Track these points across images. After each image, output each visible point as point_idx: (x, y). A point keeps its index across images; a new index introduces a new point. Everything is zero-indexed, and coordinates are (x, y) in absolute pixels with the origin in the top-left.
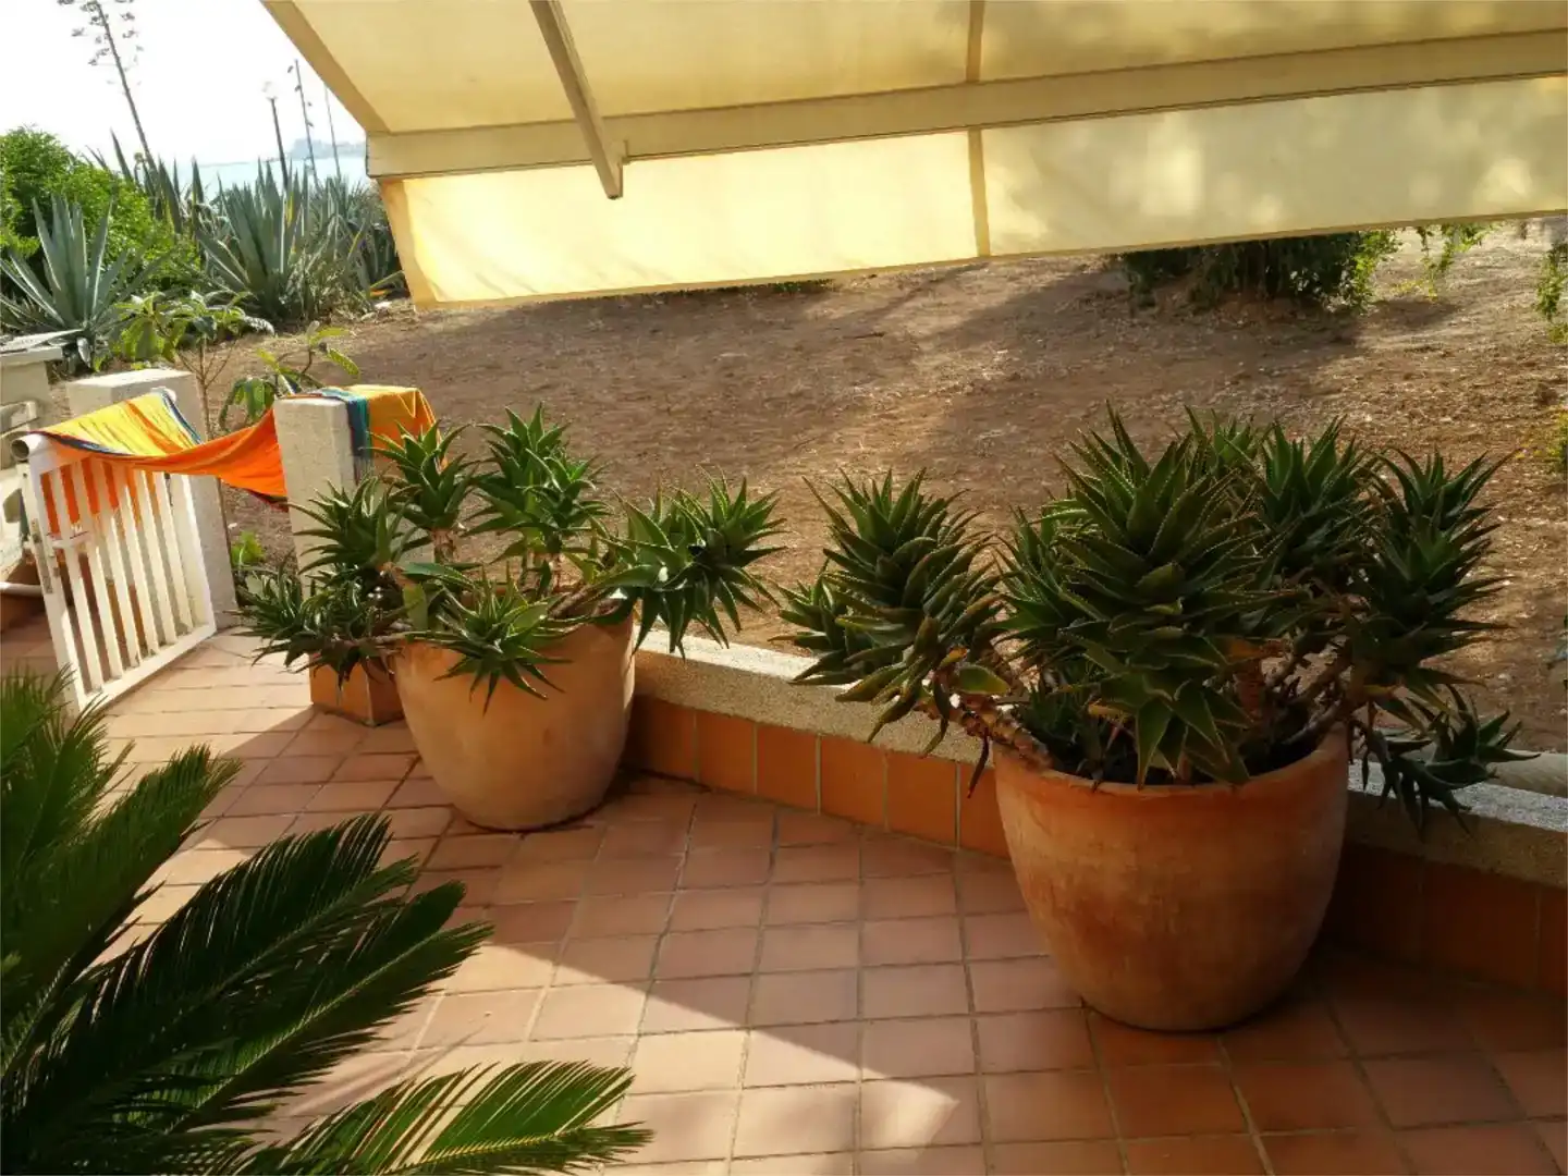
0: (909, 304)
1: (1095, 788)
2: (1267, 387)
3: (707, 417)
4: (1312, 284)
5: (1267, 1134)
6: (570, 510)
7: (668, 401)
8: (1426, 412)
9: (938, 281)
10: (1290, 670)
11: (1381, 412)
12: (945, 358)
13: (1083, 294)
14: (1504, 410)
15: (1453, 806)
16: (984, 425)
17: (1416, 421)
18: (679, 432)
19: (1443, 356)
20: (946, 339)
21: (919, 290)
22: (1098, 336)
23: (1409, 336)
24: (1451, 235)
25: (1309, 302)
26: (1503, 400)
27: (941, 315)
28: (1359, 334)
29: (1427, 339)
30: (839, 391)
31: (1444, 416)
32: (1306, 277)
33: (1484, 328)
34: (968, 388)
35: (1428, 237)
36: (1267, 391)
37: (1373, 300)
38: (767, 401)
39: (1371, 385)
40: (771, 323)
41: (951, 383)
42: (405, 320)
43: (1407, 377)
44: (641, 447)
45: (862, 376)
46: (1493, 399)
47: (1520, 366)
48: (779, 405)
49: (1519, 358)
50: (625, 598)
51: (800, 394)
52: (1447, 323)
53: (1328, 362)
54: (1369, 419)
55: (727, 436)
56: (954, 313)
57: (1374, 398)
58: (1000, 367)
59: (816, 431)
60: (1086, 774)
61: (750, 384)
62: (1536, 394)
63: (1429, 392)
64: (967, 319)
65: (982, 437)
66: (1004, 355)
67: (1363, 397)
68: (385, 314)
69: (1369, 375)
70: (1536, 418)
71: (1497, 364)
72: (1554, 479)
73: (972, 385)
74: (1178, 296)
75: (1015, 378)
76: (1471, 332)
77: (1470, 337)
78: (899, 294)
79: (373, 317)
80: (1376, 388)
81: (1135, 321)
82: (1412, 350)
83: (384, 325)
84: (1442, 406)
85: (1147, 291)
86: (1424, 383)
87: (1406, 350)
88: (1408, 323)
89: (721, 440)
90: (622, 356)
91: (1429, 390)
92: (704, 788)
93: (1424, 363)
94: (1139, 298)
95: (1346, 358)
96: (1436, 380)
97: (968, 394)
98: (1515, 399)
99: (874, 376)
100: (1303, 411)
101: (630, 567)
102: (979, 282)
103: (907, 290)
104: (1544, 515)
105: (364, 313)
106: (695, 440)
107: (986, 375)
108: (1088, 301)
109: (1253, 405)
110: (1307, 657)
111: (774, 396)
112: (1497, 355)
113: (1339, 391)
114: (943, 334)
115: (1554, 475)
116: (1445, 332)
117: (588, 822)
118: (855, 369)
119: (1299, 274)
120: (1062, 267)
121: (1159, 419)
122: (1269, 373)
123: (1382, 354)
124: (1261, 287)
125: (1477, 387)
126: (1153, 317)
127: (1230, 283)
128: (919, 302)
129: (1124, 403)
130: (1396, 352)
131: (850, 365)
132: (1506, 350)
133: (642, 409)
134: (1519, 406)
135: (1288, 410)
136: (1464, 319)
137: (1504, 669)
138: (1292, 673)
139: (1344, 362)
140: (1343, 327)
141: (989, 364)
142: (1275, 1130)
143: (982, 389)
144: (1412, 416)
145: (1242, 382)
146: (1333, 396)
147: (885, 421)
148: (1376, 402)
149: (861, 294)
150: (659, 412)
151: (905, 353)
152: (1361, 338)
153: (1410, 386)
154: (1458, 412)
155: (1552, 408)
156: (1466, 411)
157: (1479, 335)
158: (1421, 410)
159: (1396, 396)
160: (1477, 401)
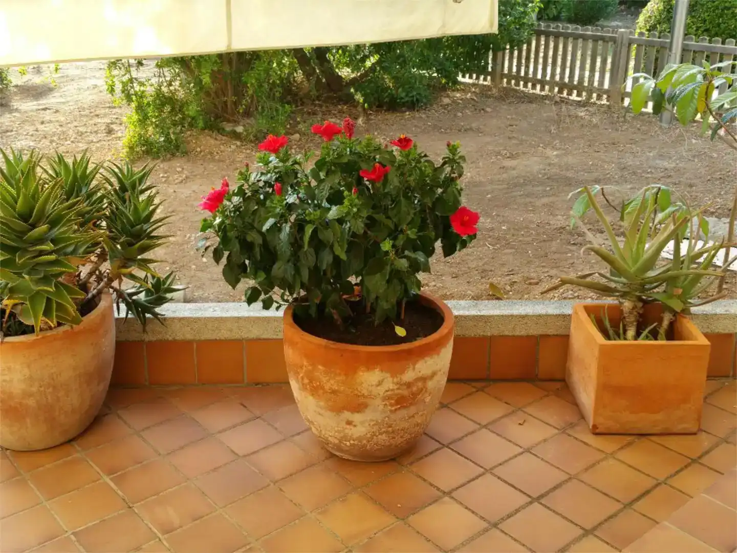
5: (112, 476)
8: (58, 140)
11: (35, 140)
14: (93, 138)
15: (156, 315)
17: (54, 144)
19: (55, 112)
23: (35, 103)
26: (91, 132)
28: (11, 102)
29: (45, 104)
31: (66, 141)
33: (69, 99)
37: (12, 85)
39: (26, 127)
43: (42, 123)
46: (86, 132)
47: (92, 117)
49: (91, 113)
52: (50, 96)
54: (31, 144)
57: (30, 134)
62: (105, 129)
63: (56, 130)
67: (25, 133)
69: (23, 122)
70: (109, 141)
71: (81, 116)
76: (64, 100)
77: (64, 103)
80: (29, 129)
82: (39, 110)
84: (64, 136)
86: (51, 126)
87: (37, 110)
88: (33, 96)
91: (54, 128)
93: (47, 116)
95: (9, 114)
96: (56, 124)
98: (96, 132)
112: (80, 111)
113: (12, 131)
116: (50, 100)
123: (26, 112)
125: (76, 127)
130: (32, 111)
132: (83, 109)
134: (99, 135)
136: (59, 94)
139: (8, 116)
140: (1, 99)
142: (113, 474)
144: (52, 142)
146: (10, 133)
148: (32, 135)
152: (12, 104)
153: (45, 127)
154: (72, 139)
155: (113, 136)
156: (76, 138)
157: (68, 102)
158: (55, 138)
159: (40, 133)
160: (79, 134)
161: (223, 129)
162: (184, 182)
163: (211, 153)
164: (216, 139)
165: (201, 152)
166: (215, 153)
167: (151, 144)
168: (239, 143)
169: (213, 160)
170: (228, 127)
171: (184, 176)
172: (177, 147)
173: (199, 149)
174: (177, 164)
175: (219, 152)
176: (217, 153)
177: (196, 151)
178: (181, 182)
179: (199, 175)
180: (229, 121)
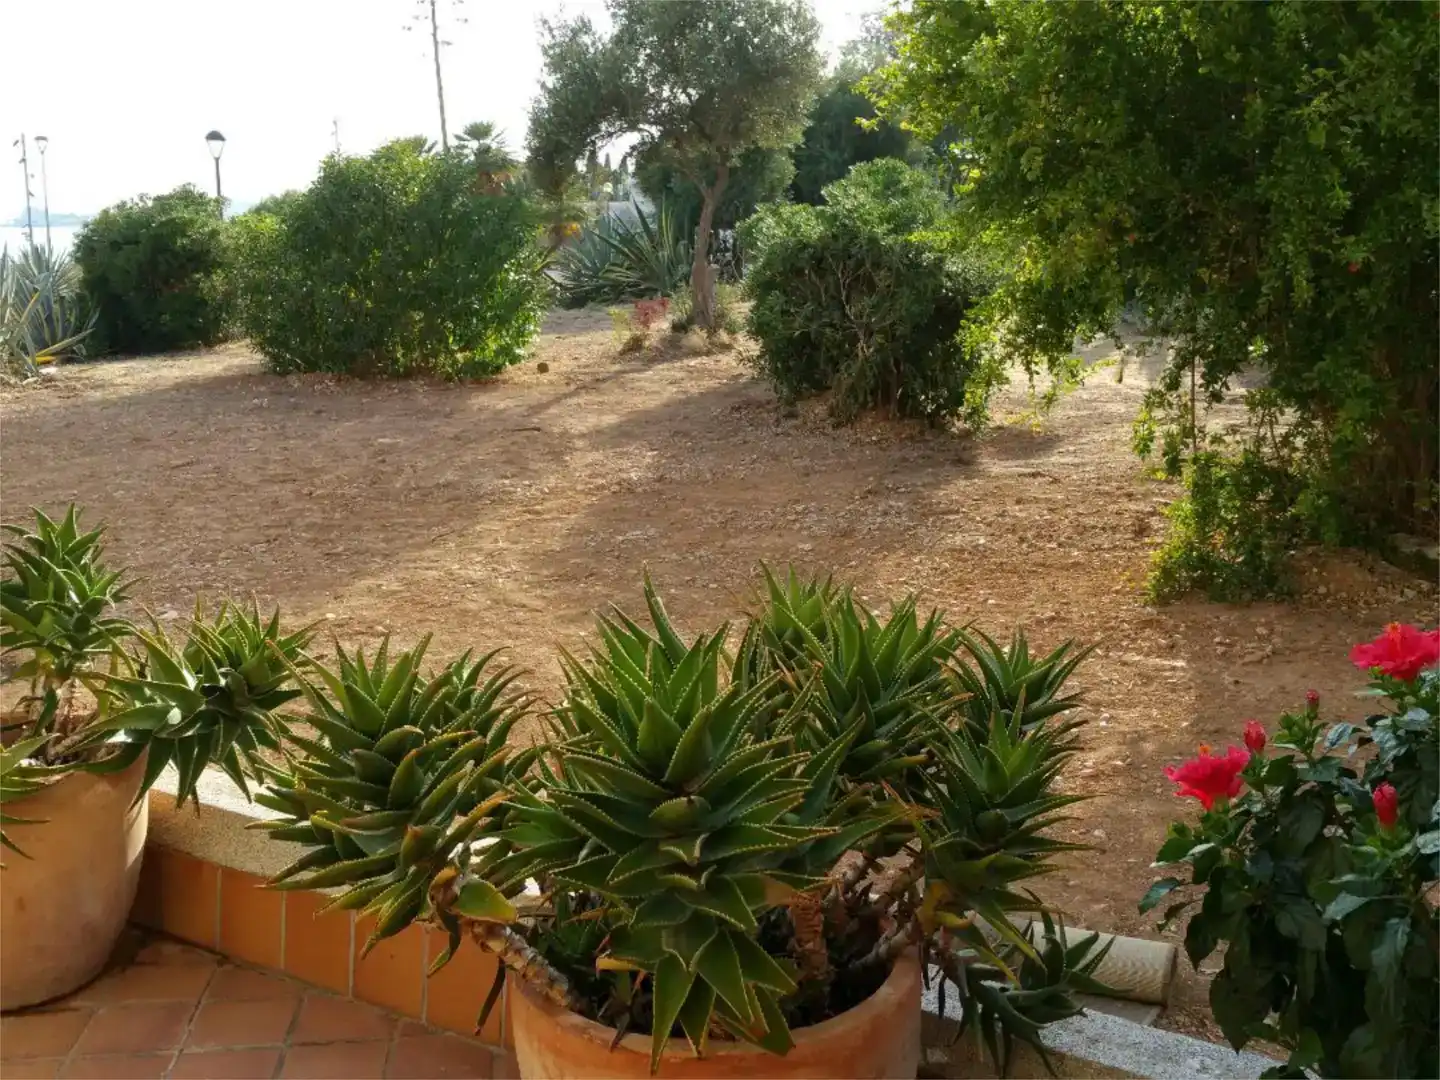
0: (574, 400)
1: (616, 1043)
2: (892, 503)
3: (347, 504)
4: (939, 407)
6: (88, 629)
7: (313, 485)
8: (1034, 537)
9: (604, 380)
10: (862, 874)
11: (992, 535)
12: (597, 456)
13: (735, 401)
14: (1104, 540)
16: (624, 526)
17: (1024, 546)
18: (317, 518)
19: (1052, 483)
20: (598, 438)
21: (584, 387)
22: (745, 442)
23: (1022, 462)
24: (1057, 375)
25: (935, 423)
26: (1103, 529)
27: (601, 413)
28: (977, 456)
29: (1038, 465)
30: (489, 482)
31: (1049, 542)
32: (934, 400)
33: (1088, 458)
34: (615, 488)
35: (1035, 376)
36: (891, 507)
37: (991, 425)
38: (414, 489)
39: (986, 507)
40: (437, 411)
41: (600, 481)
42: (67, 387)
43: (1018, 502)
44: (273, 532)
45: (510, 470)
46: (1094, 527)
47: (1119, 497)
48: (426, 494)
49: (1118, 489)
50: (130, 740)
51: (447, 485)
52: (1055, 452)
53: (948, 482)
54: (982, 541)
55: (367, 525)
56: (613, 412)
57: (988, 520)
58: (648, 467)
59: (456, 524)
60: (610, 1021)
61: (399, 471)
62: (1133, 525)
63: (1038, 518)
64: (623, 419)
65: (620, 538)
66: (654, 457)
67: (979, 519)
68: (49, 380)
69: (984, 497)
70: (1133, 549)
71: (1099, 493)
72: (1148, 613)
73: (619, 484)
74: (820, 409)
75: (661, 479)
76: (1077, 461)
77: (1076, 466)
78: (566, 390)
79: (35, 382)
80: (990, 510)
81: (779, 430)
82: (1024, 475)
83: (45, 391)
84: (1047, 531)
85: (791, 404)
86: (1033, 508)
87: (1020, 475)
89: (358, 529)
90: (278, 435)
91: (1037, 514)
92: (224, 959)
93: (1035, 488)
94: (783, 411)
95: (966, 478)
96: (1043, 505)
97: (614, 493)
98: (1114, 529)
99: (523, 471)
100: (924, 530)
101: (138, 705)
102: (642, 383)
103: (573, 387)
104: (1139, 651)
105: (27, 377)
106: (329, 528)
107: (633, 476)
108: (738, 409)
109: (879, 520)
110: (879, 860)
111: (422, 484)
112: (1099, 484)
113: (957, 512)
114: (599, 432)
115: (1149, 609)
116: (1054, 460)
117: (74, 1004)
118: (509, 462)
119: (927, 398)
120: (719, 374)
121: (791, 529)
122: (896, 490)
123: (997, 477)
124: (893, 407)
125: (1079, 515)
126: (796, 428)
127: (866, 403)
128: (583, 399)
129: (761, 510)
130: (1011, 476)
131: (504, 458)
132: (1108, 479)
133: (285, 492)
134: (1118, 536)
135: (908, 528)
136: (1072, 448)
137: (1100, 826)
138: (864, 878)
139: (963, 483)
140: (964, 449)
141: (637, 465)
143: (629, 488)
144: (1022, 540)
145: (870, 497)
146: (951, 517)
147: (529, 516)
148: (989, 525)
149: (529, 387)
150: (299, 496)
151: (558, 450)
152: (979, 460)
153: (1021, 511)
154: (1062, 539)
155: (1147, 540)
156: (1070, 538)
157: (1084, 464)
158: (1029, 535)
159: (1008, 519)
160: (1080, 529)
161: (1395, 549)
162: (1265, 661)
163: (1352, 602)
164: (1371, 571)
165: (1326, 596)
166: (1361, 604)
167: (1214, 566)
168: (1425, 586)
169: (1350, 617)
170: (1408, 546)
171: (1269, 649)
172: (1271, 581)
173: (1322, 590)
174: (1264, 618)
175: (1372, 600)
176: (1367, 603)
177: (1316, 594)
178: (1260, 662)
179: (1307, 649)
180: (1412, 532)
